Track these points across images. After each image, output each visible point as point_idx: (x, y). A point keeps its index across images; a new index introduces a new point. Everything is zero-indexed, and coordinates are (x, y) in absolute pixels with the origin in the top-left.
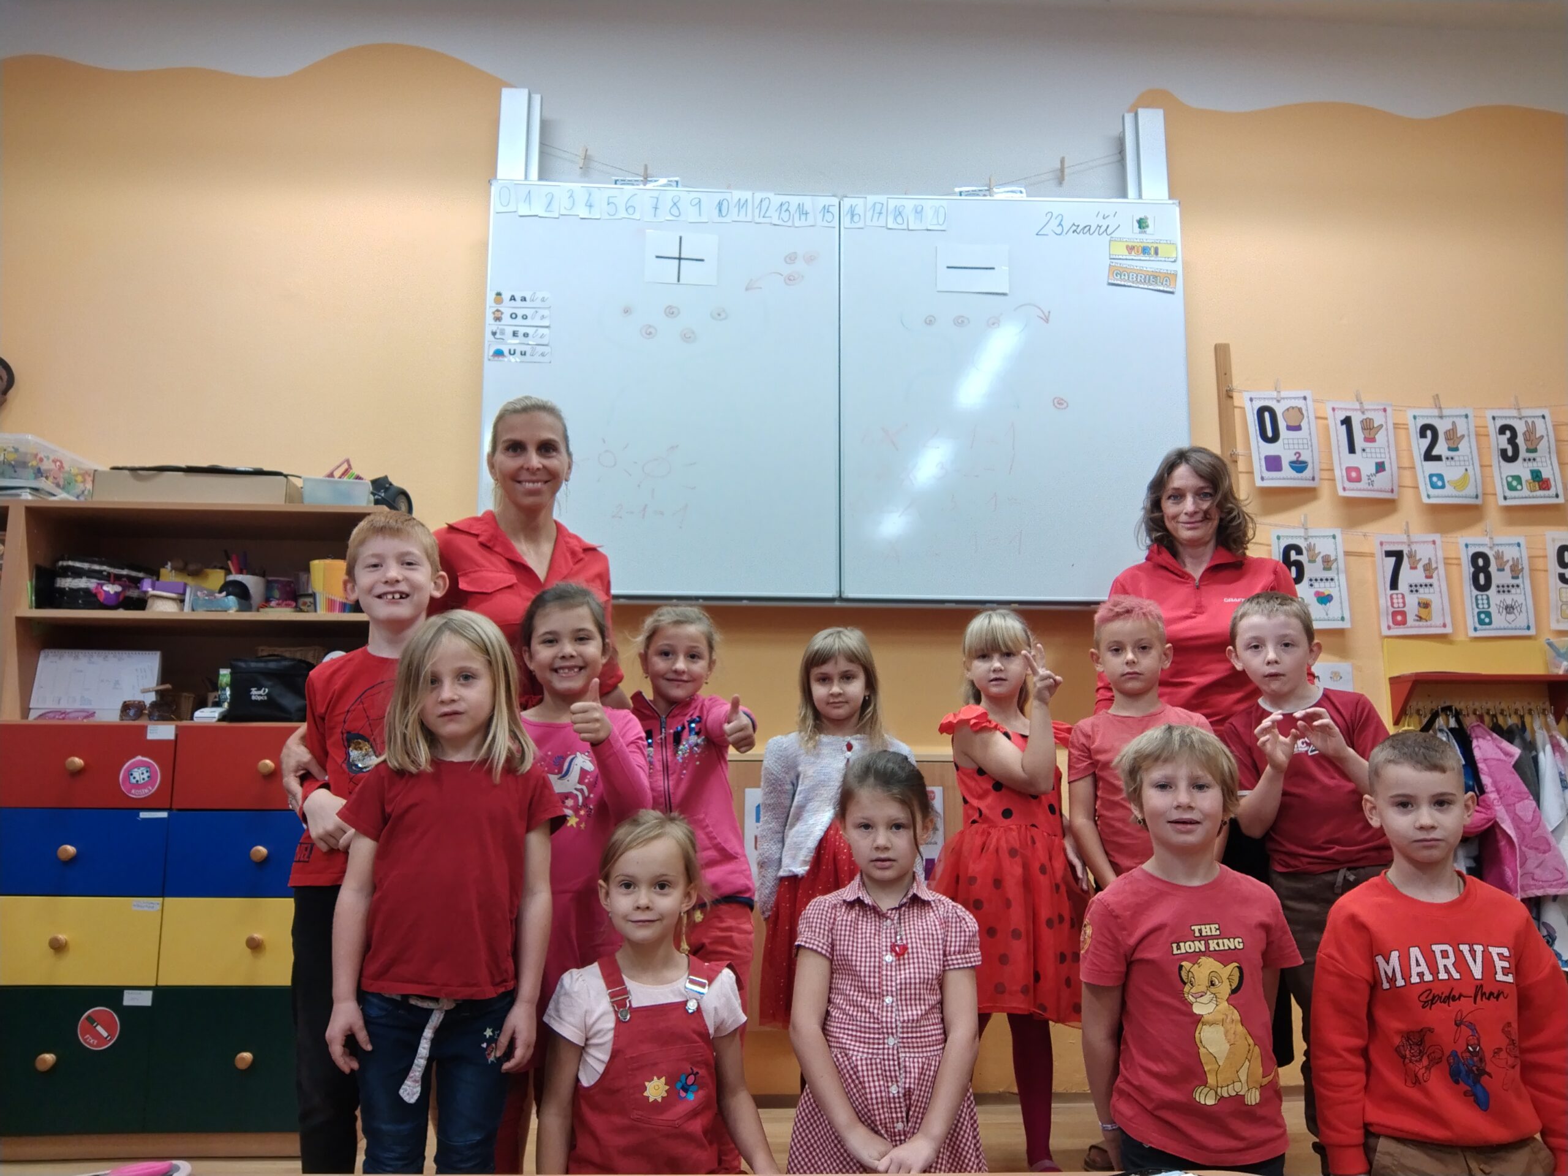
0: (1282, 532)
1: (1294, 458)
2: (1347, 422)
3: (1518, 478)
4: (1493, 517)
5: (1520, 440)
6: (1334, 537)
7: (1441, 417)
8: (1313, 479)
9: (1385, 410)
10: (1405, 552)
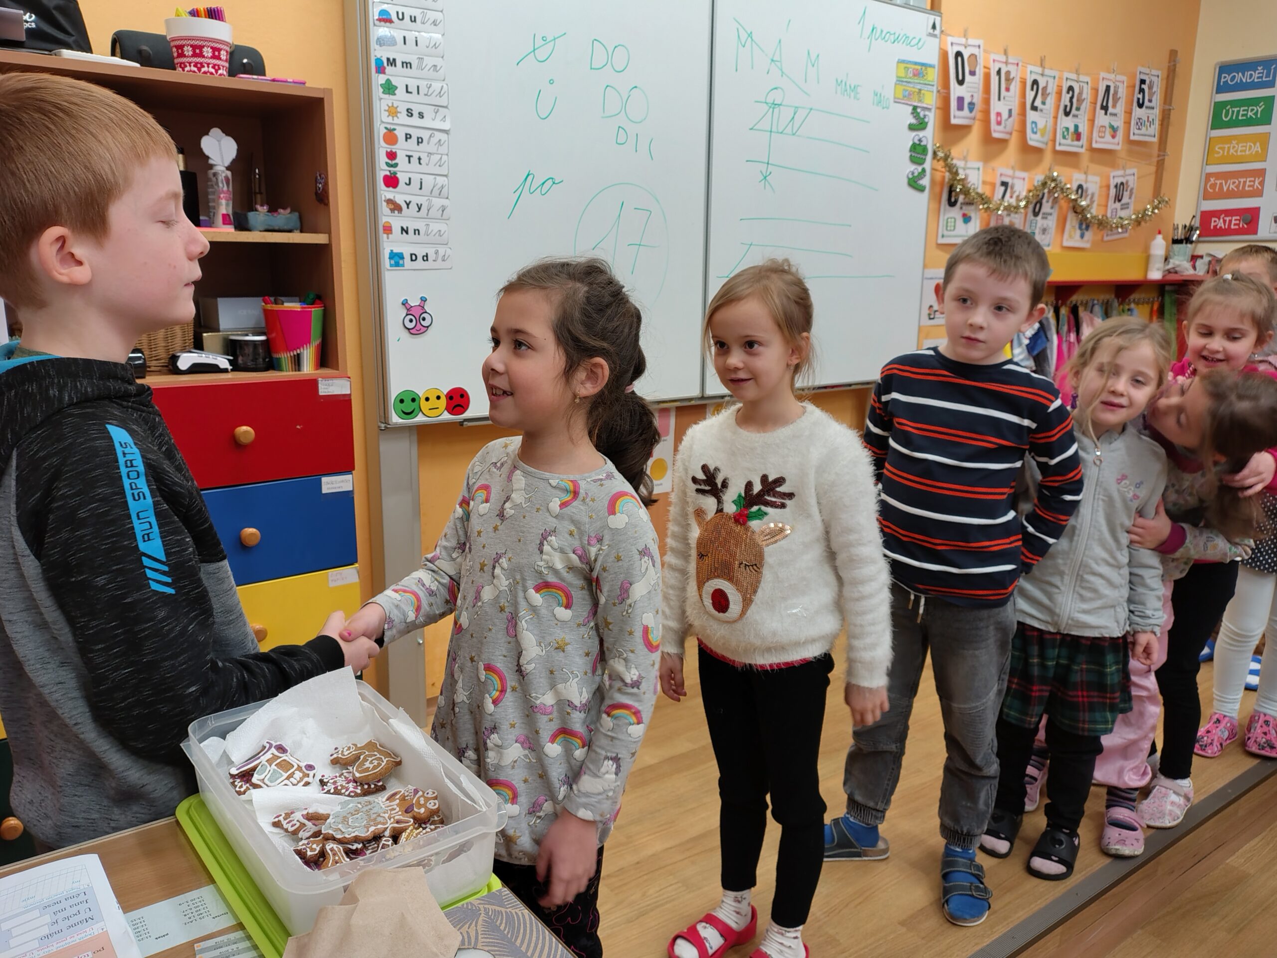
1: (970, 100)
2: (999, 72)
3: (1067, 129)
4: (1048, 157)
5: (1075, 100)
6: (979, 169)
7: (1042, 75)
9: (1018, 64)
10: (1010, 184)
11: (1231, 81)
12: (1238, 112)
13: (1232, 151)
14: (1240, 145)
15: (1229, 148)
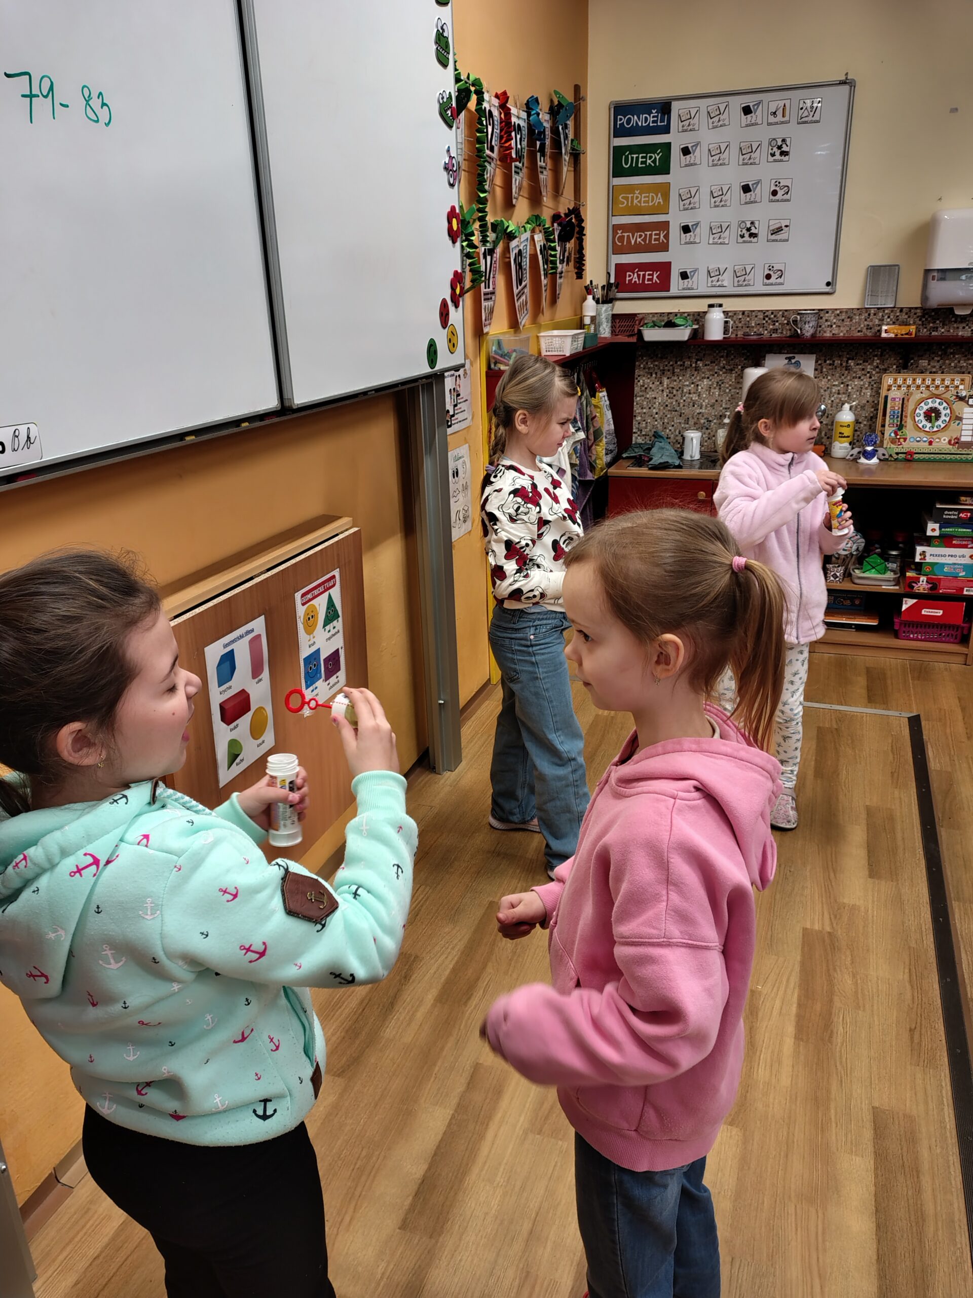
11: (628, 124)
12: (637, 158)
13: (635, 201)
14: (643, 195)
15: (632, 198)
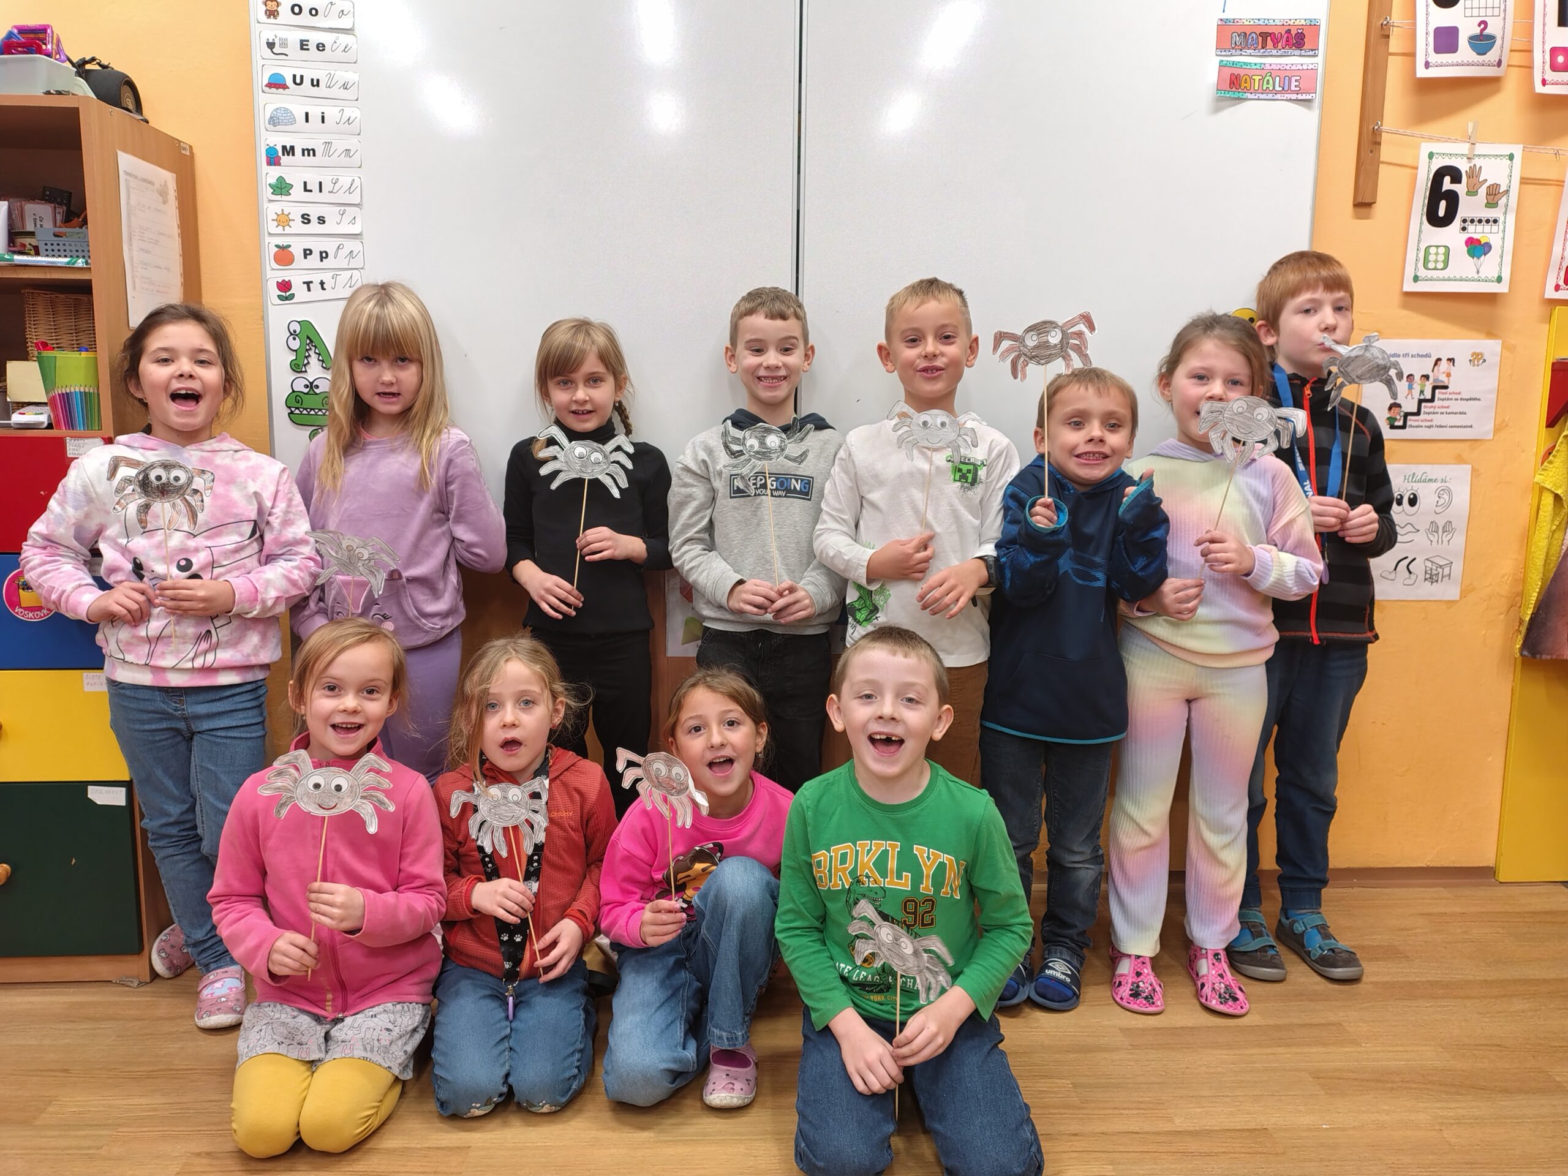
0: (1436, 147)
1: (1477, 31)
6: (1511, 157)
8: (1499, 64)
